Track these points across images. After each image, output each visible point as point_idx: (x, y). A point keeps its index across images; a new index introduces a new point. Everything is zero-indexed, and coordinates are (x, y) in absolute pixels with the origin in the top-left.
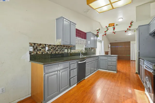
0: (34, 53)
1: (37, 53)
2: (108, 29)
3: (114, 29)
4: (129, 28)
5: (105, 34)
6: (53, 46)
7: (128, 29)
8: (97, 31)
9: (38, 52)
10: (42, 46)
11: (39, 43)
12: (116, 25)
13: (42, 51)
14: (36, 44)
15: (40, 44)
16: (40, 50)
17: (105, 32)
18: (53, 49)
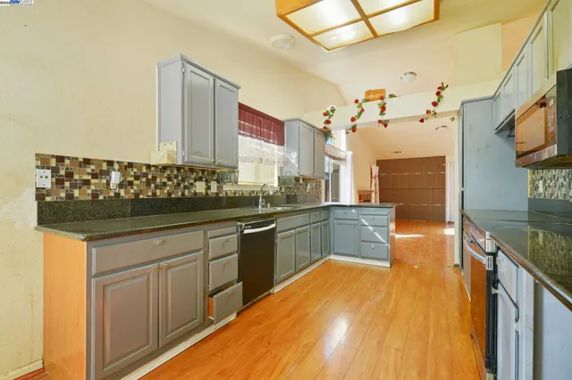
0: (58, 194)
1: (70, 196)
2: (363, 110)
3: (383, 108)
4: (432, 108)
5: (354, 129)
6: (144, 170)
7: (428, 112)
8: (325, 114)
9: (76, 193)
10: (93, 167)
11: (81, 156)
12: (391, 96)
13: (93, 187)
14: (69, 158)
15: (87, 162)
16: (87, 183)
17: (353, 120)
18: (144, 179)
